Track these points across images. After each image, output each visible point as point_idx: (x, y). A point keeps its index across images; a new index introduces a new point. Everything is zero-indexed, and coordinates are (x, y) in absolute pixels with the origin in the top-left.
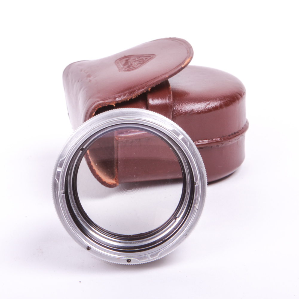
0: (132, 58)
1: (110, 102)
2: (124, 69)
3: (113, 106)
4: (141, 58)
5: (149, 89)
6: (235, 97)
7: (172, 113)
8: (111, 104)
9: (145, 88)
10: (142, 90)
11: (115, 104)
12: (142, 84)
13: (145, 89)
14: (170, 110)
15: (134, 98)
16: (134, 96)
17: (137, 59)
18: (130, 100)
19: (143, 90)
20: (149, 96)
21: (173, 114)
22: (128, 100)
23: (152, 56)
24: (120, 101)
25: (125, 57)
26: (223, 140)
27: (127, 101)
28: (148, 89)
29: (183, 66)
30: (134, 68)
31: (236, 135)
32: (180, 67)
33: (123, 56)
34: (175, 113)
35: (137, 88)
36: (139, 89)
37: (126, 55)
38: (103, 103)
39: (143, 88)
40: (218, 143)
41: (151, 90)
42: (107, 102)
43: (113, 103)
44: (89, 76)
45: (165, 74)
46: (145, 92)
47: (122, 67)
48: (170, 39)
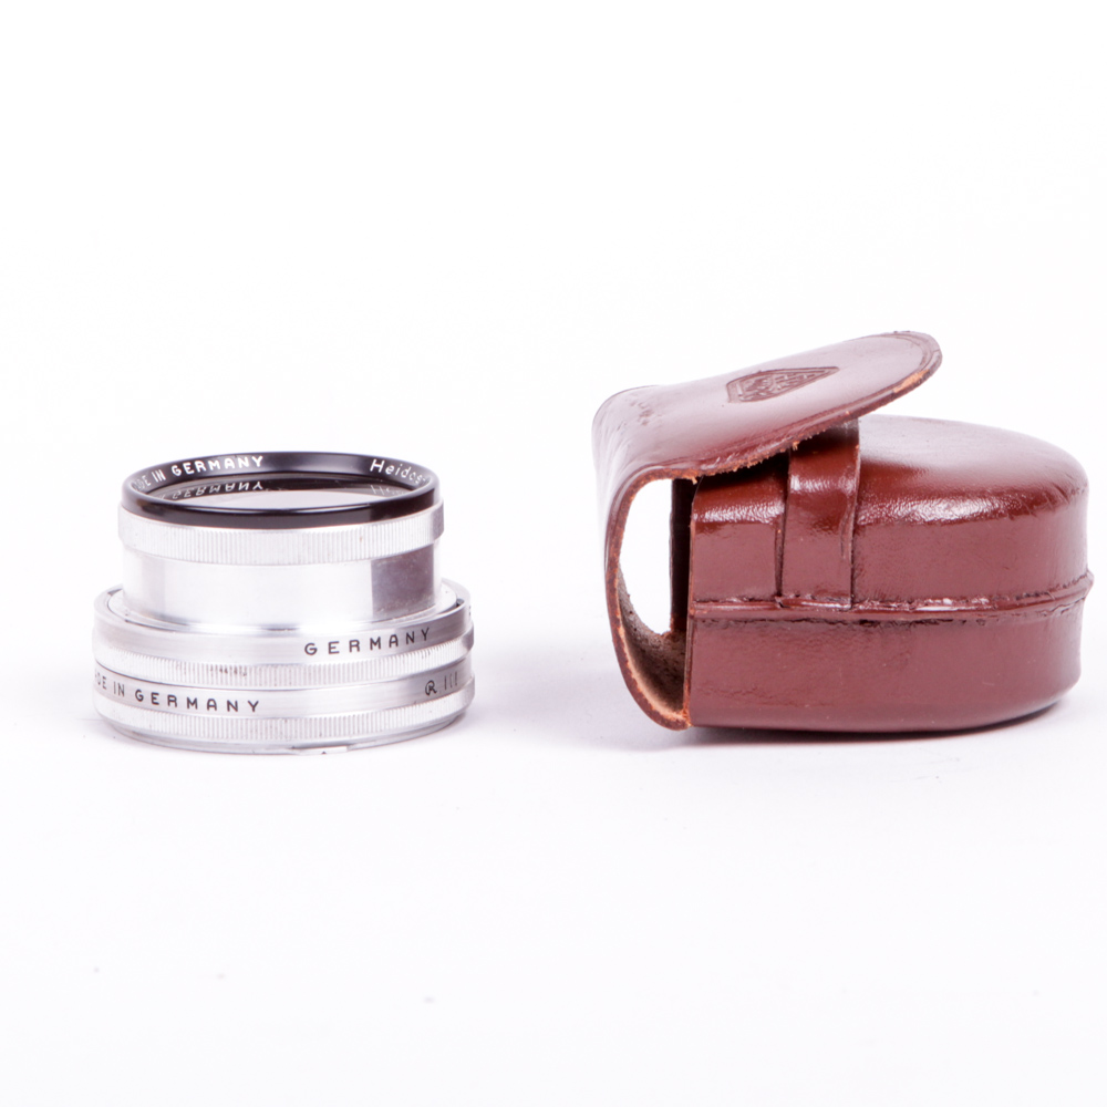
0: (775, 376)
1: (684, 471)
2: (742, 398)
3: (691, 481)
4: (798, 375)
5: (795, 444)
6: (1044, 494)
7: (853, 515)
8: (688, 478)
9: (783, 440)
10: (774, 445)
11: (697, 479)
12: (776, 431)
13: (784, 445)
14: (849, 506)
15: (752, 467)
16: (752, 461)
17: (786, 378)
18: (739, 469)
19: (777, 444)
20: (793, 465)
21: (856, 518)
22: (735, 470)
23: (827, 371)
24: (712, 470)
25: (760, 373)
26: (996, 606)
27: (732, 472)
28: (791, 444)
29: (896, 390)
30: (770, 395)
31: (1040, 599)
32: (889, 393)
33: (754, 372)
34: (863, 518)
35: (763, 439)
36: (768, 442)
37: (763, 370)
38: (662, 470)
39: (779, 439)
40: (983, 613)
41: (799, 446)
42: (673, 470)
43: (693, 474)
44: (647, 413)
45: (844, 406)
46: (782, 451)
47: (740, 392)
48: (896, 334)
